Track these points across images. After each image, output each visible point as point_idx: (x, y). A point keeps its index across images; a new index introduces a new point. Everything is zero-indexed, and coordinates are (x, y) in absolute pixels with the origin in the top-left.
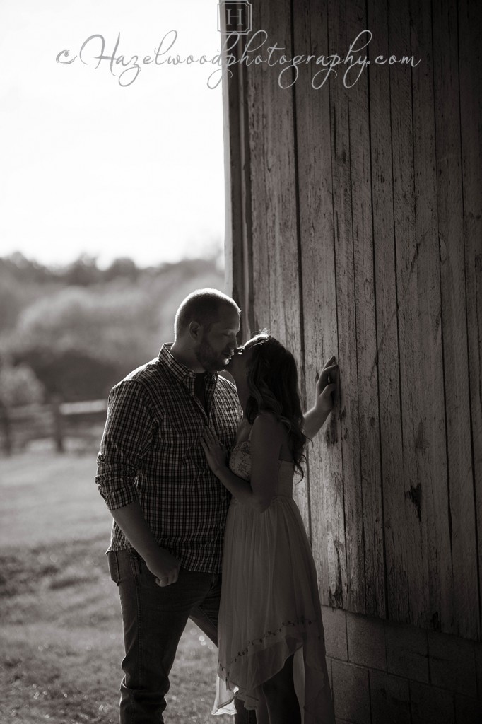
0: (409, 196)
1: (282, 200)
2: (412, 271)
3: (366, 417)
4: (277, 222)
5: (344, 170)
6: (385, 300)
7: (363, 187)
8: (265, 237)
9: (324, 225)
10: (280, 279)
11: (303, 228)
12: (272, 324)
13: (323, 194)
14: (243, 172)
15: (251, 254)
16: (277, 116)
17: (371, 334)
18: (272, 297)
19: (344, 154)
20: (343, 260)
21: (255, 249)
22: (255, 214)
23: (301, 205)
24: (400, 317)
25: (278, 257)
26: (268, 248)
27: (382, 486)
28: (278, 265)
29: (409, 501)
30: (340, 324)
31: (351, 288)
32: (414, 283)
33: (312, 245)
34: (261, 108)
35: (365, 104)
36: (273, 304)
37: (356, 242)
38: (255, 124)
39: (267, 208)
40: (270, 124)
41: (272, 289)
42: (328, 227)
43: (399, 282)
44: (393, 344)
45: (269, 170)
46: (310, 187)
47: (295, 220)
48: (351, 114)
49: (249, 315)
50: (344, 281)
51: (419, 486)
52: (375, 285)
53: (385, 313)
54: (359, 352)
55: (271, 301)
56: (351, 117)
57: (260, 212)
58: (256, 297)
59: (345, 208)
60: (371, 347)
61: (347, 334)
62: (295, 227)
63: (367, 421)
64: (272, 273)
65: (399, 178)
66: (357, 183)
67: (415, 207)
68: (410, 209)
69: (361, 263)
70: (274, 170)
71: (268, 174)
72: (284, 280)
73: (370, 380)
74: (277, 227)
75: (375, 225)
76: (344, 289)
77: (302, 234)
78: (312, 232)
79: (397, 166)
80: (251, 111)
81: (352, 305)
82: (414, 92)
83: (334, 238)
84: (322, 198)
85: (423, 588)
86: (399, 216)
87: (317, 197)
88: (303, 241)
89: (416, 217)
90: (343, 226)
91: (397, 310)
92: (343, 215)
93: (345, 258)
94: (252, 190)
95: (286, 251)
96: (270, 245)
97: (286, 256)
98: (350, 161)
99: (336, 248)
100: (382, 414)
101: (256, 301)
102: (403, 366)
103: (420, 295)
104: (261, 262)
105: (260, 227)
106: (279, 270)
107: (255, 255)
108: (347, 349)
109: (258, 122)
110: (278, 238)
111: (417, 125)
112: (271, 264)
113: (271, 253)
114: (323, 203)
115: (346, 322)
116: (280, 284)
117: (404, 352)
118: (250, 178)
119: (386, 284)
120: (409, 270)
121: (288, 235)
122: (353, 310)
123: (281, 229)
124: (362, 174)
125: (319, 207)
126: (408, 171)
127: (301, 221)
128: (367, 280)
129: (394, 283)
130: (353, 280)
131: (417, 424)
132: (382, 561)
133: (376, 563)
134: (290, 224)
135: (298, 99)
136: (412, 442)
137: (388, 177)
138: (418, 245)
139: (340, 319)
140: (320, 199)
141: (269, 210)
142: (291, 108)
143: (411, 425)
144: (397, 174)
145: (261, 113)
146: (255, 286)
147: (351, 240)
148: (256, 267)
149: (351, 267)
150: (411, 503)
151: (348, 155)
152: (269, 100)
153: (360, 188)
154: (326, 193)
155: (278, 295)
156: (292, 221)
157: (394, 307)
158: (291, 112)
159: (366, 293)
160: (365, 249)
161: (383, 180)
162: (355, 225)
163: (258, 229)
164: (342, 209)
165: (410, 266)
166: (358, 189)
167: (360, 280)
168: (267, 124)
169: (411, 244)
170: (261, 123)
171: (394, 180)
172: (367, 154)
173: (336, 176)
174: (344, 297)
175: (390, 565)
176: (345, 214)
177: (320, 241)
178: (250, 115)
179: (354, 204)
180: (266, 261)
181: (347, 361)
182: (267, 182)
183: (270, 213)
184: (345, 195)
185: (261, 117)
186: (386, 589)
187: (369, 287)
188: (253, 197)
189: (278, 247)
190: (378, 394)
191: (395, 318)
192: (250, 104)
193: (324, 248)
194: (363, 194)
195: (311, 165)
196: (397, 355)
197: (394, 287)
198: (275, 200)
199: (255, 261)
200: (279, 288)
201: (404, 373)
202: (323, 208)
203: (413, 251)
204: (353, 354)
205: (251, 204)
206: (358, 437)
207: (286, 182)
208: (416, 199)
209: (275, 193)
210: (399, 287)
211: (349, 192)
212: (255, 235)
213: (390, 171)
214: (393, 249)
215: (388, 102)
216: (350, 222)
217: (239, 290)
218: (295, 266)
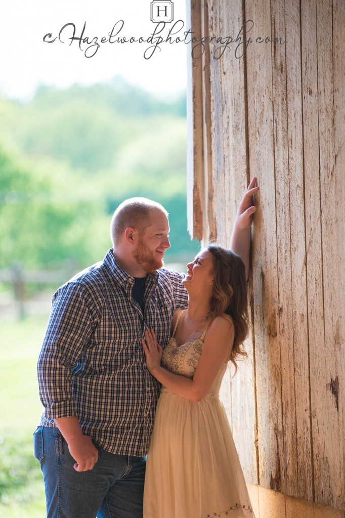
0: (330, 109)
1: (235, 105)
2: (332, 180)
3: (298, 313)
4: (230, 123)
5: (282, 80)
6: (312, 205)
7: (296, 97)
8: (221, 138)
9: (266, 129)
10: (233, 178)
11: (251, 132)
12: (227, 222)
13: (266, 101)
14: (204, 73)
15: (210, 154)
16: (230, 21)
17: (302, 235)
18: (227, 195)
19: (281, 65)
20: (281, 166)
21: (214, 148)
22: (213, 114)
23: (249, 110)
24: (323, 222)
25: (231, 158)
26: (224, 148)
27: (309, 377)
28: (232, 165)
29: (330, 393)
30: (278, 225)
31: (287, 192)
32: (333, 191)
33: (257, 148)
34: (218, 12)
35: (298, 19)
36: (227, 202)
37: (290, 148)
38: (214, 27)
39: (223, 110)
40: (225, 28)
41: (227, 188)
42: (269, 133)
43: (323, 189)
44: (318, 246)
45: (224, 73)
46: (256, 93)
47: (244, 124)
48: (287, 27)
49: (208, 211)
50: (281, 185)
51: (337, 378)
52: (304, 191)
53: (312, 218)
54: (293, 252)
55: (227, 199)
56: (287, 30)
57: (217, 113)
58: (214, 194)
59: (283, 116)
60: (302, 249)
61: (284, 235)
62: (244, 130)
63: (298, 317)
64: (227, 173)
65: (323, 93)
66: (291, 93)
67: (334, 121)
68: (330, 122)
69: (294, 169)
70: (228, 73)
71: (224, 77)
72: (236, 180)
73: (301, 279)
74: (231, 129)
75: (305, 134)
76: (282, 192)
77: (250, 138)
78: (258, 136)
79: (321, 80)
80: (211, 14)
81: (287, 208)
82: (334, 13)
83: (274, 144)
84: (265, 105)
85: (340, 473)
86: (322, 128)
87: (261, 103)
88: (251, 143)
89: (335, 129)
90: (280, 133)
91: (321, 215)
92: (280, 123)
93: (282, 164)
94: (211, 91)
95: (238, 153)
96: (225, 146)
97: (238, 157)
98: (286, 71)
99: (276, 154)
100: (309, 312)
101: (214, 199)
102: (325, 268)
103: (337, 203)
104: (218, 160)
105: (218, 127)
106: (232, 170)
107: (214, 154)
108: (283, 248)
109: (216, 25)
110: (232, 140)
111: (336, 44)
112: (226, 163)
113: (226, 154)
114: (265, 110)
115: (283, 223)
116: (233, 183)
117: (326, 255)
118: (210, 79)
119: (313, 190)
120: (330, 178)
121: (239, 137)
122: (288, 212)
123: (233, 131)
124: (295, 85)
125: (262, 113)
126: (329, 87)
127: (249, 125)
128: (298, 186)
129: (318, 190)
130: (288, 183)
131: (335, 322)
132: (309, 447)
133: (305, 449)
134: (240, 126)
135: (247, 7)
136: (332, 339)
137: (315, 91)
138: (336, 156)
139: (278, 220)
140: (263, 105)
141: (225, 112)
142: (241, 15)
143: (331, 322)
144: (321, 88)
145: (218, 18)
146: (214, 184)
147: (286, 147)
148: (215, 165)
149: (287, 172)
150: (331, 394)
151: (284, 66)
152: (225, 6)
153: (294, 98)
154: (268, 100)
155: (232, 194)
156: (242, 125)
157: (319, 212)
158: (241, 19)
159: (297, 197)
160: (297, 155)
161: (310, 93)
162: (290, 133)
163: (216, 129)
164: (280, 116)
165: (330, 175)
166: (292, 100)
167: (293, 185)
168: (223, 28)
169: (331, 155)
170: (218, 27)
171: (319, 93)
172: (299, 66)
173: (276, 85)
174: (281, 200)
175: (315, 451)
176: (282, 121)
177: (263, 145)
178: (210, 18)
179: (289, 113)
180: (222, 160)
181: (283, 260)
182: (223, 85)
183: (225, 115)
184: (282, 104)
185: (218, 21)
186: (313, 474)
187: (300, 191)
188: (213, 98)
189: (231, 147)
190: (307, 292)
191: (319, 223)
192: (210, 7)
193: (267, 152)
194: (295, 103)
195: (256, 72)
196: (320, 257)
197: (318, 193)
198: (229, 103)
199: (214, 160)
200: (232, 188)
201: (325, 274)
202: (265, 114)
203: (333, 161)
204: (288, 254)
205: (210, 105)
206: (292, 332)
207: (238, 87)
208: (334, 112)
209: (229, 96)
210: (323, 194)
211: (285, 102)
212: (214, 135)
213: (316, 85)
214: (318, 159)
215: (315, 19)
216: (286, 130)
217: (199, 187)
218: (244, 167)
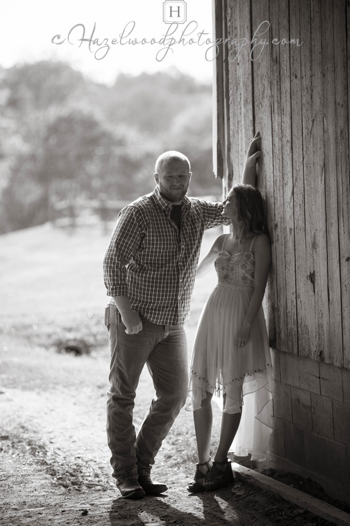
0: (309, 88)
1: (245, 86)
2: (310, 137)
3: (287, 228)
4: (242, 98)
5: (277, 68)
6: (297, 154)
7: (286, 80)
8: (236, 108)
9: (266, 102)
10: (244, 136)
11: (256, 104)
12: (240, 166)
13: (266, 83)
14: (224, 64)
15: (228, 119)
16: (242, 29)
17: (290, 175)
18: (240, 147)
19: (276, 58)
20: (276, 127)
21: (231, 115)
22: (231, 92)
23: (255, 89)
24: (304, 165)
25: (243, 122)
26: (238, 115)
27: (295, 271)
28: (243, 127)
29: (309, 282)
30: (275, 168)
31: (280, 145)
32: (311, 144)
33: (260, 115)
34: (234, 23)
35: (287, 27)
36: (240, 152)
37: (282, 115)
38: (231, 33)
39: (237, 89)
40: (239, 34)
41: (240, 143)
42: (268, 105)
43: (304, 143)
44: (301, 182)
45: (238, 64)
46: (259, 77)
47: (251, 99)
48: (280, 32)
49: (228, 158)
50: (277, 140)
51: (314, 272)
52: (292, 144)
53: (297, 162)
54: (284, 186)
55: (240, 150)
56: (280, 35)
57: (233, 91)
58: (231, 147)
59: (277, 93)
60: (290, 184)
61: (278, 174)
62: (251, 103)
63: (288, 230)
64: (239, 132)
65: (304, 77)
66: (283, 78)
67: (312, 96)
68: (309, 96)
69: (285, 129)
70: (240, 64)
71: (238, 67)
72: (246, 137)
73: (290, 204)
74: (242, 102)
75: (292, 105)
76: (277, 145)
77: (256, 108)
78: (260, 107)
79: (303, 68)
80: (229, 24)
81: (281, 156)
82: (312, 22)
83: (272, 112)
84: (266, 86)
85: (316, 335)
86: (304, 101)
87: (263, 85)
88: (256, 112)
89: (312, 102)
90: (276, 104)
91: (303, 161)
92: (276, 98)
93: (277, 126)
94: (229, 77)
95: (247, 118)
96: (239, 114)
97: (247, 121)
98: (280, 62)
99: (273, 119)
100: (295, 226)
101: (231, 150)
102: (306, 196)
103: (314, 152)
104: (234, 124)
105: (234, 101)
106: (243, 130)
107: (231, 120)
108: (278, 183)
109: (232, 31)
110: (243, 110)
111: (313, 44)
112: (239, 126)
113: (239, 119)
114: (266, 89)
115: (278, 167)
116: (244, 139)
117: (306, 188)
118: (228, 68)
119: (297, 143)
120: (309, 136)
121: (248, 108)
122: (281, 159)
123: (244, 104)
124: (285, 71)
125: (263, 91)
126: (309, 73)
127: (255, 99)
128: (288, 141)
129: (301, 143)
130: (281, 139)
131: (313, 233)
132: (295, 318)
133: (293, 320)
134: (249, 100)
135: (253, 19)
136: (311, 245)
137: (299, 76)
138: (313, 120)
139: (274, 165)
140: (264, 86)
141: (238, 91)
142: (249, 24)
143: (310, 234)
144: (303, 74)
145: (234, 26)
146: (231, 140)
147: (280, 114)
148: (232, 127)
149: (280, 131)
150: (310, 283)
151: (278, 59)
152: (238, 18)
153: (285, 81)
154: (268, 82)
155: (243, 147)
156: (250, 99)
157: (302, 159)
158: (249, 27)
159: (287, 148)
160: (287, 119)
161: (296, 77)
162: (282, 105)
163: (233, 103)
164: (276, 93)
165: (309, 133)
166: (283, 82)
167: (285, 140)
168: (237, 33)
169: (310, 119)
170: (234, 32)
171: (302, 78)
172: (288, 59)
173: (272, 72)
174: (277, 151)
175: (299, 321)
176: (277, 96)
177: (264, 113)
178: (228, 27)
179: (282, 91)
180: (236, 123)
181: (278, 192)
182: (237, 72)
183: (239, 93)
184: (277, 85)
185: (234, 28)
186: (298, 336)
187: (289, 145)
188: (230, 81)
189: (243, 115)
190: (294, 213)
191: (302, 166)
192: (228, 19)
193: (267, 118)
194: (286, 85)
195: (260, 63)
196: (303, 189)
197: (301, 146)
198: (241, 84)
199: (231, 124)
200: (243, 142)
201: (306, 201)
202: (266, 91)
203: (311, 124)
204: (281, 188)
205: (228, 86)
206: (283, 240)
207: (247, 73)
208: (312, 90)
209: (241, 80)
210: (304, 146)
211: (279, 83)
212: (231, 106)
213: (300, 72)
214: (301, 122)
215: (299, 27)
216: (279, 103)
217: (221, 142)
218: (252, 128)
